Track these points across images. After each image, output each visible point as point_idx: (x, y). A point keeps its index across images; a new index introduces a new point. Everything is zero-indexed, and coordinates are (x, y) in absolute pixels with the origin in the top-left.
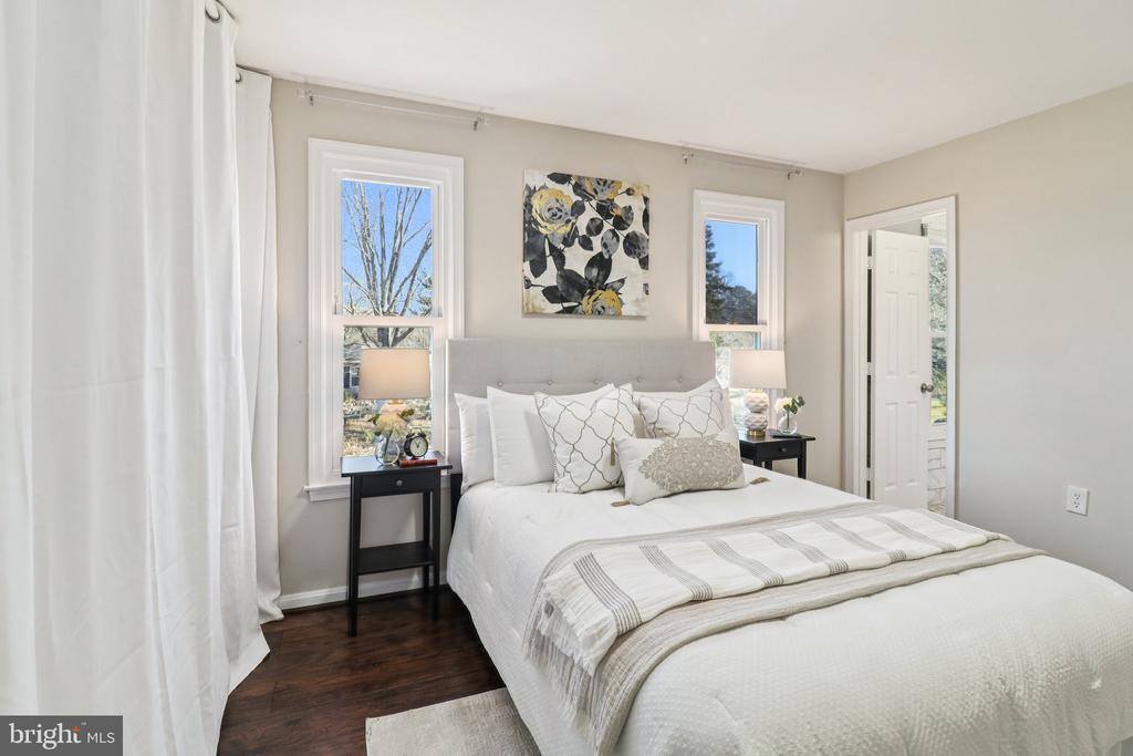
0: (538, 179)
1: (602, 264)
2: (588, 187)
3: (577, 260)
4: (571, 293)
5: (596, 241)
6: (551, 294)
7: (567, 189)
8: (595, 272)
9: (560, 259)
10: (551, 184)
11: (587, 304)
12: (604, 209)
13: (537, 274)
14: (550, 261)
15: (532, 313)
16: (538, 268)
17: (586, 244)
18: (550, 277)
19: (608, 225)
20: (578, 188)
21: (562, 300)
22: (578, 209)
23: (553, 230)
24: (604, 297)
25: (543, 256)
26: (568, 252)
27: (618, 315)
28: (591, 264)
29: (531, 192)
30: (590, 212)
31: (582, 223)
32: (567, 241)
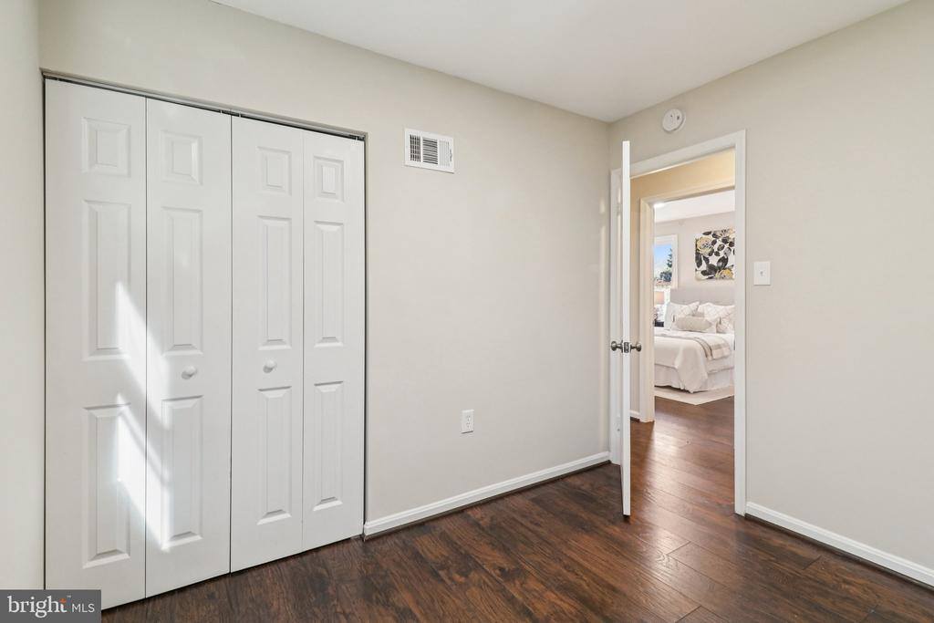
0: (699, 235)
1: (724, 260)
2: (718, 234)
3: (714, 260)
4: (711, 272)
5: (722, 254)
6: (704, 273)
7: (710, 236)
8: (721, 264)
9: (707, 260)
10: (704, 236)
11: (717, 275)
12: (725, 241)
13: (699, 267)
14: (704, 262)
15: (698, 280)
16: (699, 264)
17: (717, 254)
18: (704, 267)
19: (727, 246)
20: (714, 235)
21: (708, 274)
22: (714, 243)
23: (705, 252)
24: (725, 272)
25: (701, 261)
26: (710, 258)
27: (731, 278)
28: (719, 261)
29: (697, 241)
30: (719, 242)
31: (716, 248)
32: (710, 255)
